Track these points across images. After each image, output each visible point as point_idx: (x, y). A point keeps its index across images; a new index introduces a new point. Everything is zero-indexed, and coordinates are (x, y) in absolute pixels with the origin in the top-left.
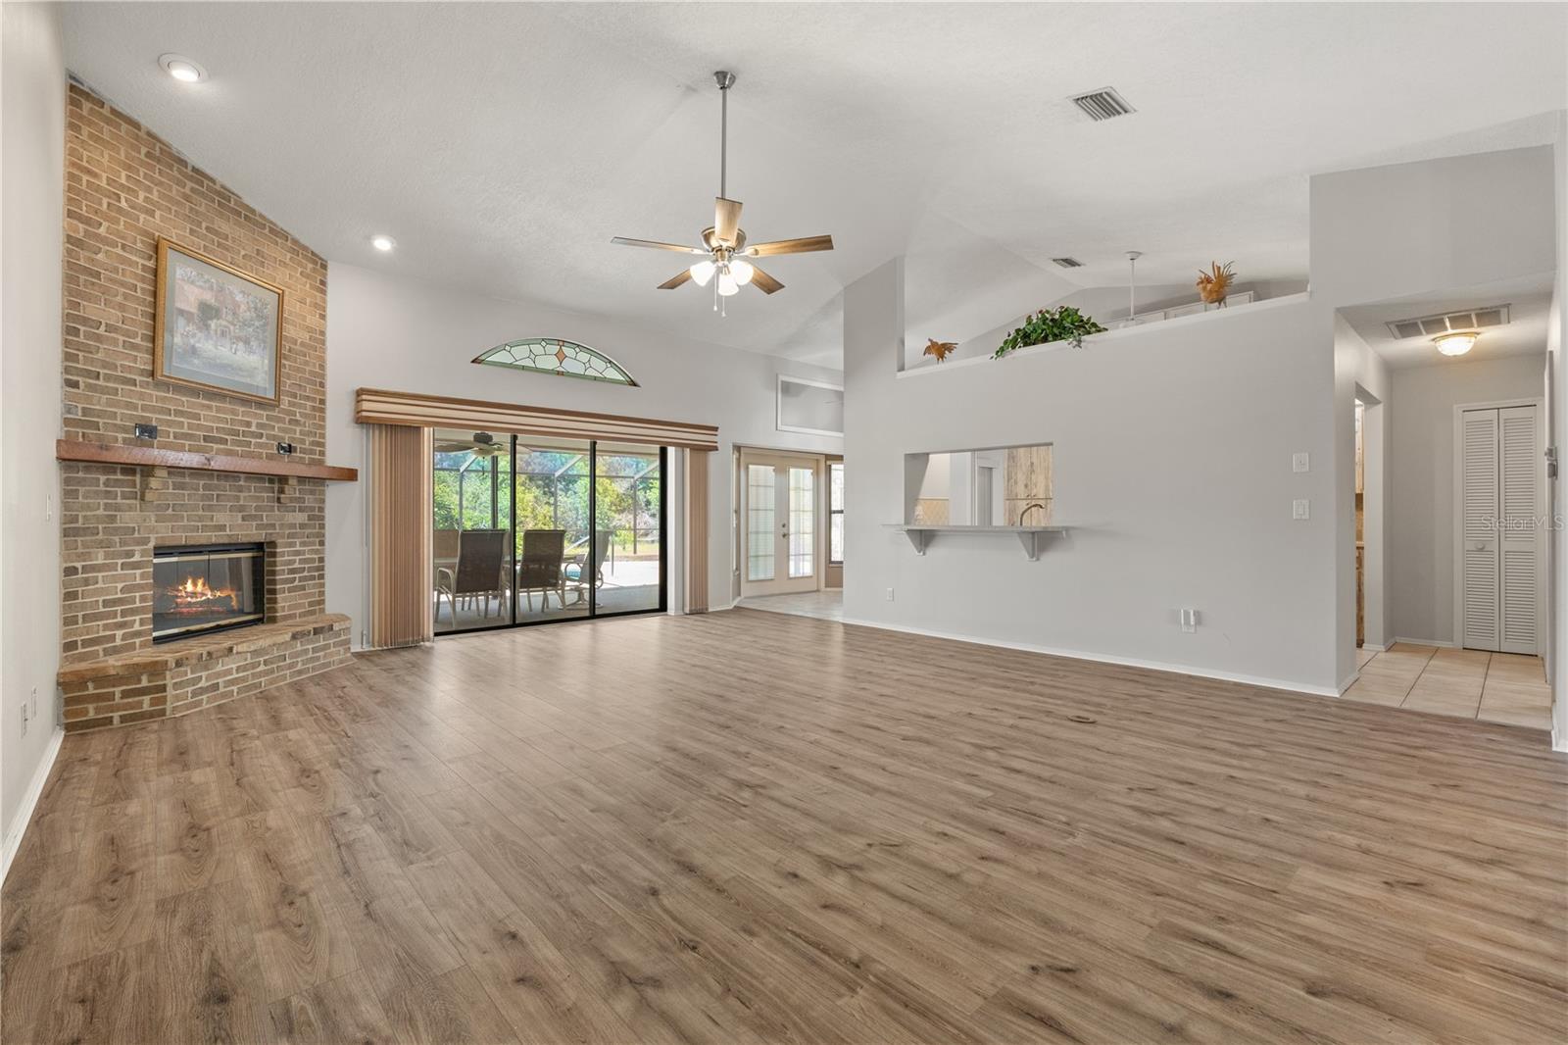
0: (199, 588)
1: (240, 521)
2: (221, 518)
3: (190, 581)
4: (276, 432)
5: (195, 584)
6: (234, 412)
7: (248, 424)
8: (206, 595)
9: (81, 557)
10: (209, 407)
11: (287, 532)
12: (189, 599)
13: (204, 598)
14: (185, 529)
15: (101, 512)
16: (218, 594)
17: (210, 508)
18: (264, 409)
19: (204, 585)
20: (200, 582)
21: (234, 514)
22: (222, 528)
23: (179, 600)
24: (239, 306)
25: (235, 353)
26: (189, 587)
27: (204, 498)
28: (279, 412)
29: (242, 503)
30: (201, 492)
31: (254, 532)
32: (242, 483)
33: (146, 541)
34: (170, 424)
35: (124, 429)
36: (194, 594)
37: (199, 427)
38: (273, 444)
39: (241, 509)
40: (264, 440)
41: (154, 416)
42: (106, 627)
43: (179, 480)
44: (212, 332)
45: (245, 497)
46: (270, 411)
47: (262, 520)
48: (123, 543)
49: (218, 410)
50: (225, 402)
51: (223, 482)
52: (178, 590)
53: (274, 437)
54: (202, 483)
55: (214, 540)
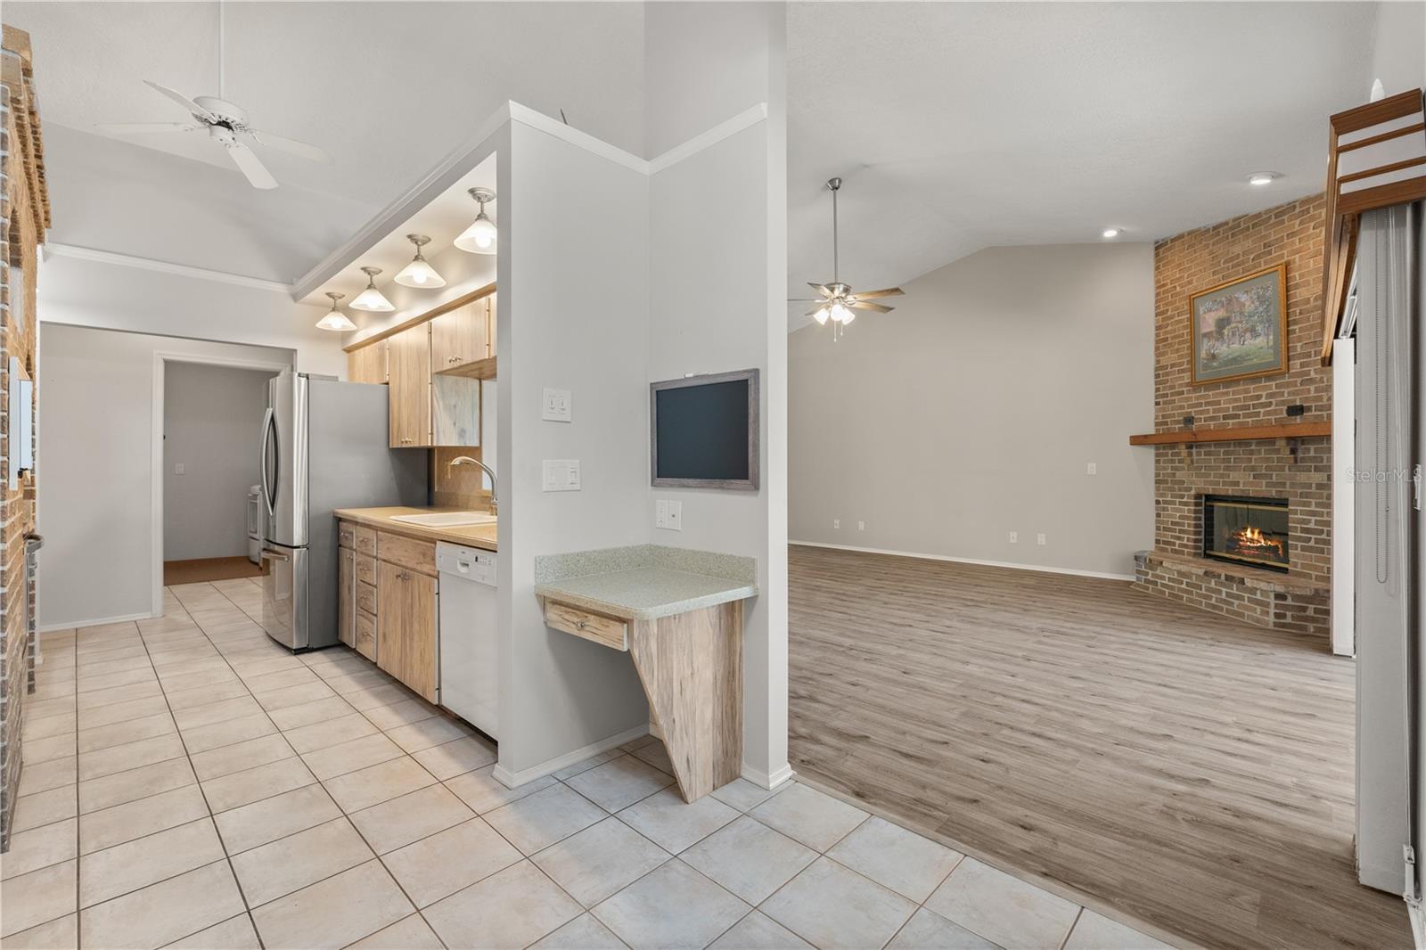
0: (1256, 536)
1: (1251, 479)
2: (1234, 476)
3: (1249, 530)
4: (1286, 397)
5: (1253, 532)
6: (1247, 391)
7: (1259, 397)
8: (1260, 542)
9: (1163, 495)
10: (1227, 393)
11: (1299, 491)
12: (1249, 543)
13: (1259, 544)
14: (1212, 483)
15: (1169, 471)
16: (1269, 543)
17: (1227, 468)
18: (1273, 380)
19: (1259, 533)
20: (1256, 531)
21: (1247, 473)
22: (1237, 484)
23: (1241, 543)
24: (1244, 305)
25: (1244, 344)
26: (1249, 534)
27: (1224, 461)
28: (1289, 378)
29: (1253, 464)
30: (1222, 457)
31: (1264, 488)
32: (1253, 447)
33: (1190, 489)
34: (1201, 412)
35: (1178, 422)
36: (1252, 540)
37: (1219, 410)
38: (1282, 410)
39: (1253, 469)
40: (1273, 407)
41: (1193, 410)
42: (1172, 537)
43: (1208, 449)
44: (1226, 337)
45: (1255, 459)
46: (1280, 379)
47: (1271, 479)
48: (1180, 490)
49: (1234, 393)
50: (1239, 385)
51: (1238, 449)
52: (1241, 535)
53: (1283, 403)
54: (1222, 450)
55: (1230, 493)
